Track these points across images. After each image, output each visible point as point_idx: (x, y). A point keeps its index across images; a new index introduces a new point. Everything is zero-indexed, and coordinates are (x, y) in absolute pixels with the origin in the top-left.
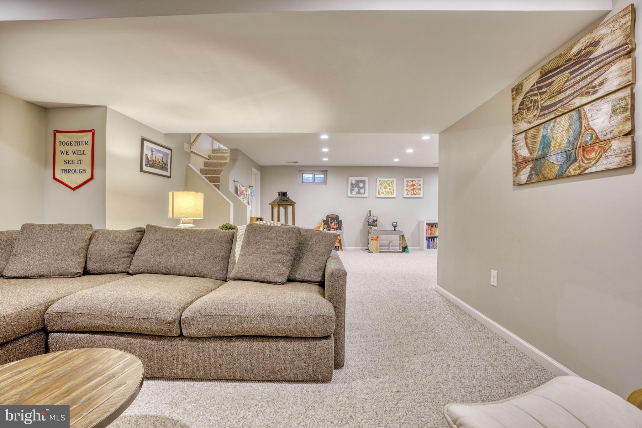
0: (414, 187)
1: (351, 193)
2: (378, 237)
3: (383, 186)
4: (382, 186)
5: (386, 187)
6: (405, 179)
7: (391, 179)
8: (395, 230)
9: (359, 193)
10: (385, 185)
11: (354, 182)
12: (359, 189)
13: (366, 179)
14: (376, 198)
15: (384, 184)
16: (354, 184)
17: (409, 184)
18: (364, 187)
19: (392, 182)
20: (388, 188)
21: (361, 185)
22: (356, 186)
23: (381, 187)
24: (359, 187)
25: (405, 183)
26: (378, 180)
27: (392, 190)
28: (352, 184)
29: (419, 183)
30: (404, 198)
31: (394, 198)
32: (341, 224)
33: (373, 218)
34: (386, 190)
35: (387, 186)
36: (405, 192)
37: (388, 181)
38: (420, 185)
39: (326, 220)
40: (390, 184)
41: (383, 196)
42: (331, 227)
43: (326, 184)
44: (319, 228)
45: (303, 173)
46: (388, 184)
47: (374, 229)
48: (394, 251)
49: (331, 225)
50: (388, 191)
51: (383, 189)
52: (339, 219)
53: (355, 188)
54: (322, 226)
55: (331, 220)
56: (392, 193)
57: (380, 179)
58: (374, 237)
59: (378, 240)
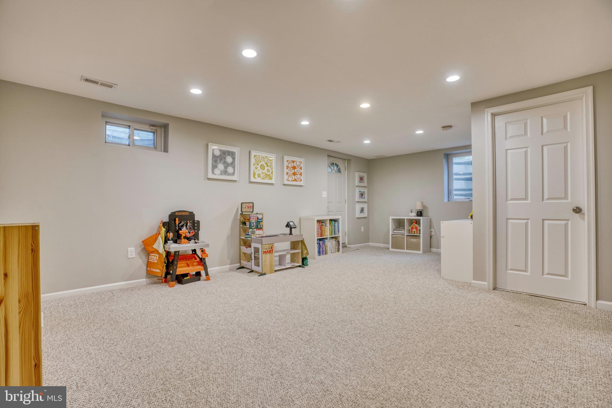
0: (295, 170)
1: (213, 172)
2: (272, 248)
3: (260, 164)
4: (258, 164)
5: (262, 167)
6: (286, 158)
7: (269, 155)
8: (291, 234)
9: (225, 172)
10: (261, 163)
11: (217, 153)
12: (225, 165)
13: (236, 150)
14: (251, 182)
15: (261, 161)
16: (218, 157)
17: (290, 165)
18: (233, 164)
19: (270, 160)
20: (266, 168)
21: (229, 159)
22: (221, 160)
23: (257, 166)
24: (225, 163)
25: (286, 164)
26: (253, 153)
28: (214, 156)
29: (301, 166)
30: (284, 185)
31: (272, 184)
32: (198, 229)
33: (258, 215)
34: (264, 171)
35: (265, 165)
36: (286, 177)
37: (266, 157)
38: (301, 168)
39: (169, 222)
40: (268, 164)
41: (259, 180)
42: (181, 235)
43: (166, 150)
44: (154, 239)
45: (106, 122)
46: (265, 162)
47: (258, 234)
48: (292, 267)
49: (180, 231)
50: (265, 173)
51: (259, 170)
52: (195, 220)
53: (219, 163)
54: (160, 236)
55: (181, 222)
56: (270, 177)
57: (255, 153)
58: (268, 247)
59: (272, 252)
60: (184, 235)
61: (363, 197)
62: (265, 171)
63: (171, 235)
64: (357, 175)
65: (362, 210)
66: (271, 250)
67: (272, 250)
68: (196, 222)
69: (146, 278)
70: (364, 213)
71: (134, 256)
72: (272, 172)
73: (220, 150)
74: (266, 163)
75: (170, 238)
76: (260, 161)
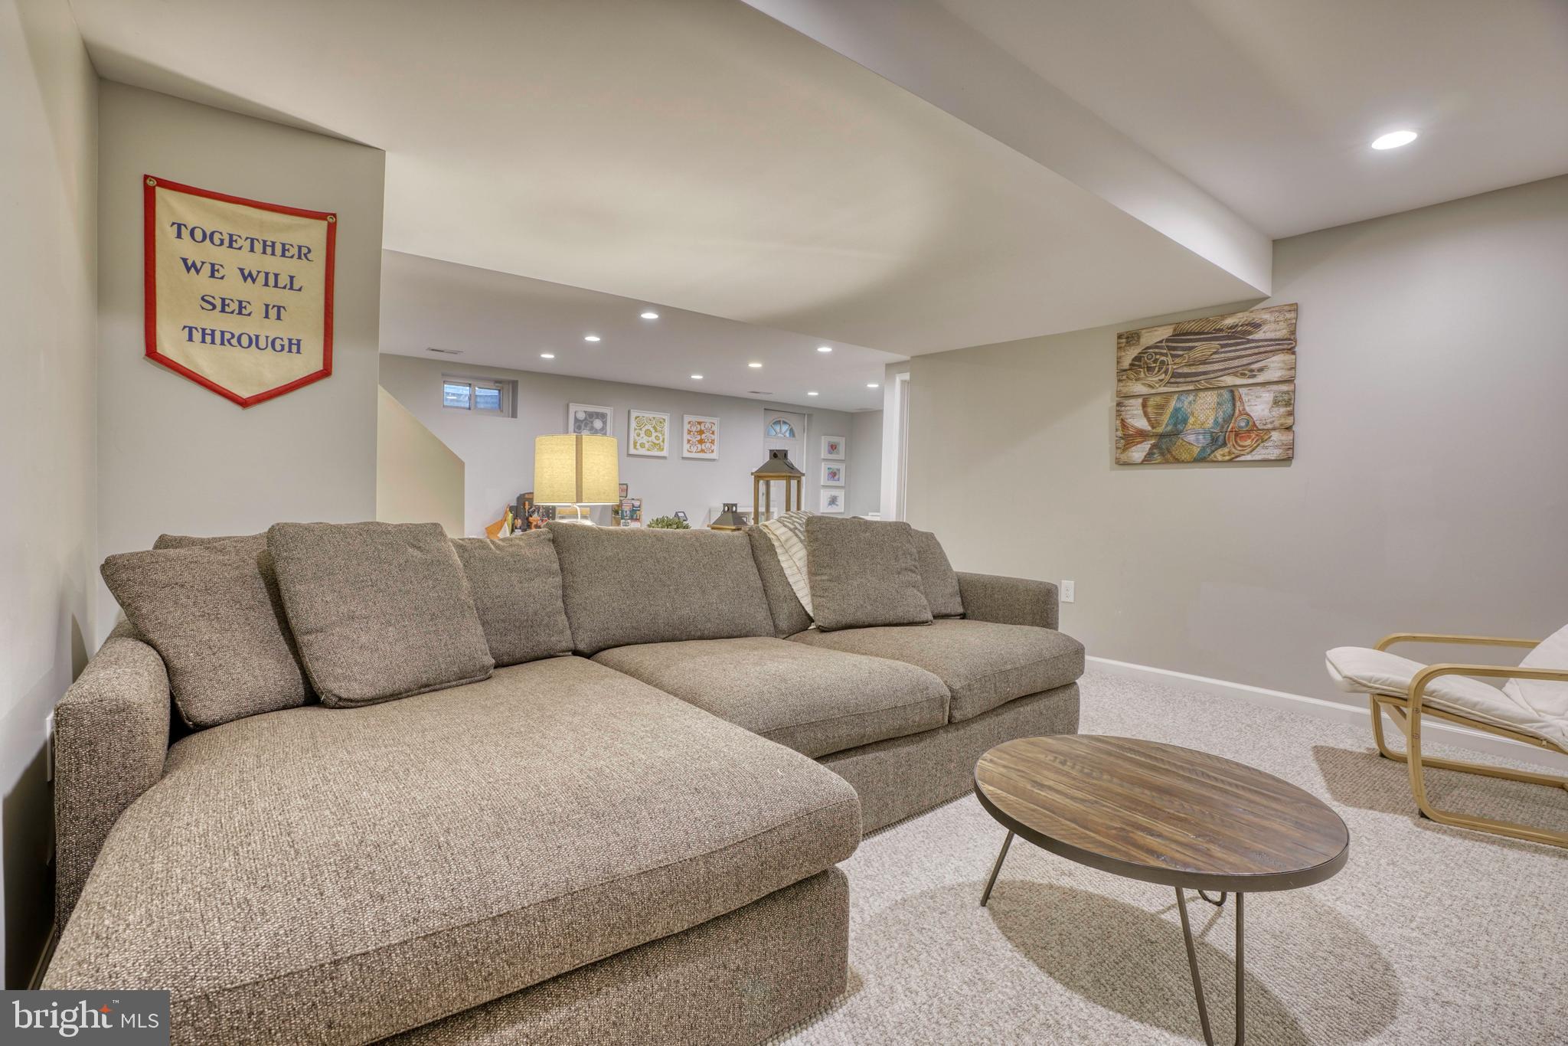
0: (703, 436)
3: (644, 429)
4: (641, 429)
5: (648, 433)
6: (687, 418)
7: (659, 415)
10: (646, 427)
11: (581, 416)
12: (592, 432)
13: (608, 411)
14: (629, 455)
15: (646, 425)
16: (582, 421)
17: (694, 429)
18: (603, 430)
19: (661, 422)
20: (654, 435)
21: (598, 424)
23: (640, 432)
24: (592, 428)
25: (687, 427)
26: (634, 414)
27: (661, 439)
28: (576, 420)
29: (713, 429)
30: (683, 458)
31: (664, 458)
33: (633, 502)
34: (650, 439)
35: (651, 429)
36: (686, 446)
37: (654, 418)
38: (713, 433)
39: (517, 507)
40: (658, 427)
41: (642, 452)
42: (531, 523)
43: (514, 415)
44: (499, 526)
45: (444, 382)
46: (653, 425)
47: (634, 526)
49: (530, 518)
50: (652, 442)
51: (643, 437)
53: (584, 429)
54: (506, 524)
55: (531, 507)
56: (660, 446)
57: (638, 414)
60: (535, 523)
61: (837, 477)
62: (653, 438)
63: (519, 522)
64: (824, 442)
65: (833, 501)
70: (837, 505)
72: (664, 439)
73: (585, 412)
74: (654, 428)
75: (518, 526)
76: (644, 424)
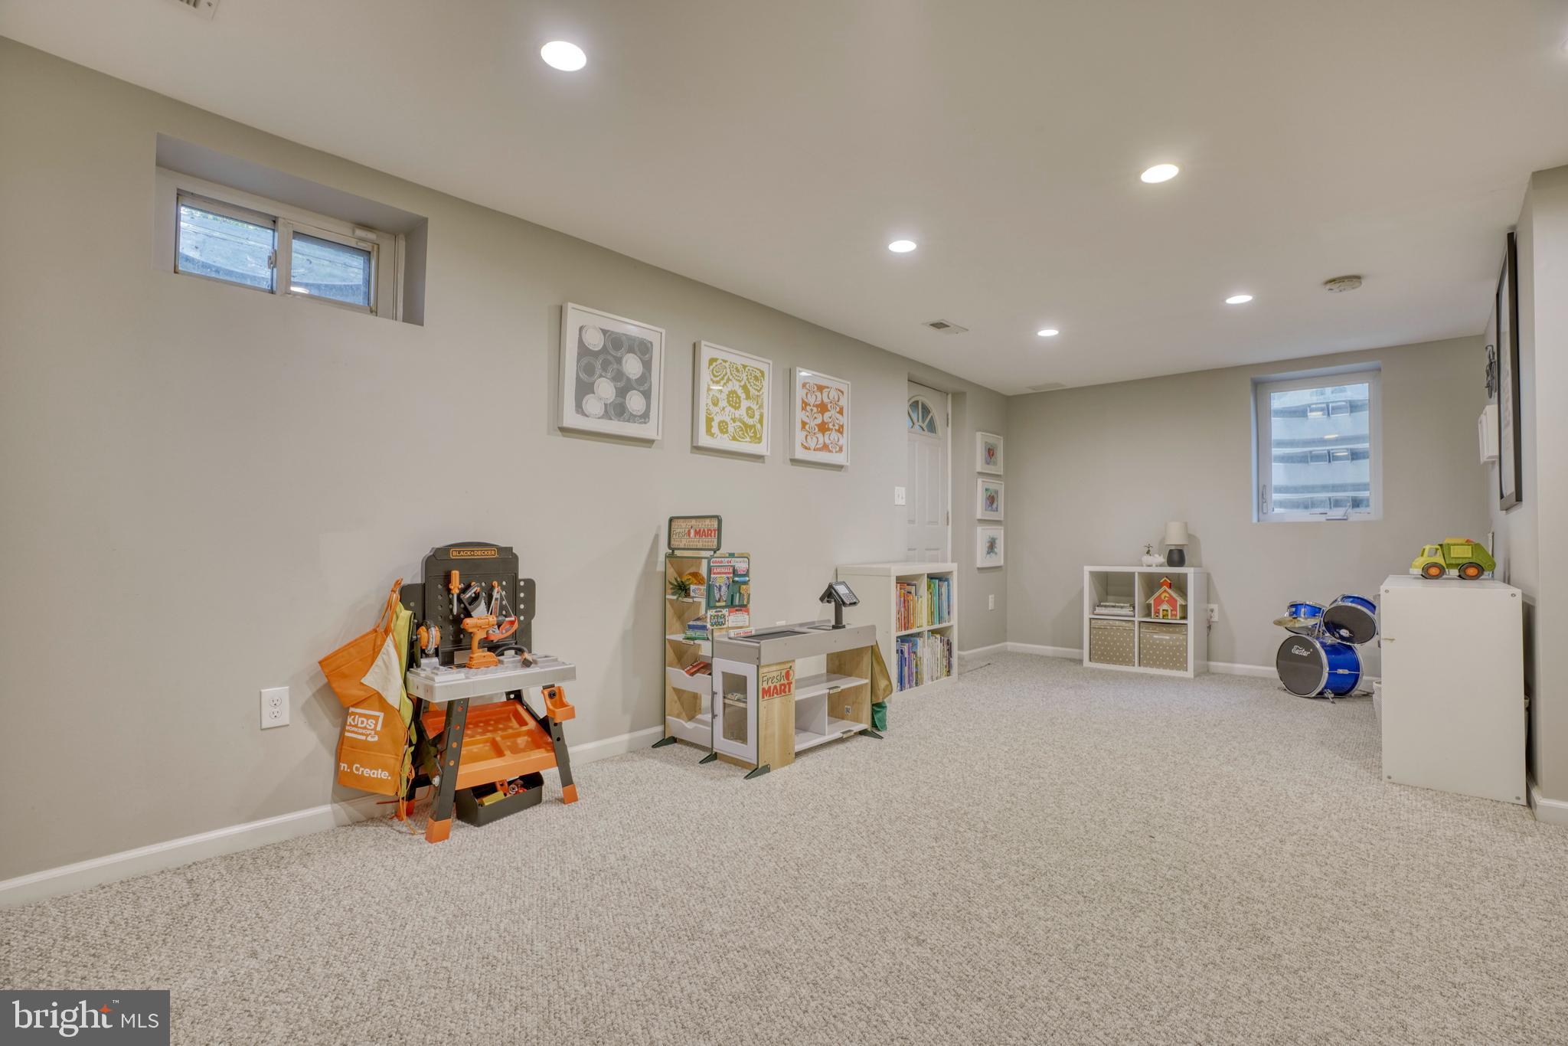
0: (826, 417)
1: (579, 408)
2: (787, 675)
3: (724, 390)
4: (719, 389)
5: (733, 400)
6: (801, 375)
7: (752, 362)
8: (838, 625)
9: (618, 410)
10: (729, 386)
11: (595, 341)
12: (619, 385)
13: (653, 335)
14: (697, 449)
15: (729, 380)
16: (596, 354)
17: (811, 399)
18: (643, 383)
19: (756, 379)
20: (745, 404)
21: (632, 366)
22: (605, 365)
23: (719, 395)
24: (619, 376)
25: (800, 393)
26: (707, 352)
27: (757, 416)
28: (583, 350)
29: (840, 403)
30: (793, 461)
31: (759, 458)
32: (530, 612)
33: (734, 562)
34: (738, 413)
35: (740, 392)
36: (800, 436)
37: (745, 367)
38: (841, 412)
39: (424, 586)
40: (750, 388)
41: (723, 442)
42: (471, 635)
43: (413, 314)
44: (367, 649)
46: (743, 383)
47: (734, 625)
48: (845, 736)
49: (468, 621)
50: (741, 421)
51: (724, 408)
52: (520, 577)
53: (601, 376)
54: (389, 641)
55: (468, 587)
56: (755, 432)
57: (715, 354)
58: (775, 674)
59: (787, 690)
60: (480, 635)
61: (995, 506)
62: (742, 412)
63: (432, 636)
64: (980, 440)
65: (992, 547)
66: (786, 682)
67: (790, 684)
68: (522, 583)
69: (334, 801)
70: (996, 554)
71: (285, 719)
72: (762, 416)
73: (604, 332)
74: (744, 388)
75: (431, 649)
76: (726, 378)
